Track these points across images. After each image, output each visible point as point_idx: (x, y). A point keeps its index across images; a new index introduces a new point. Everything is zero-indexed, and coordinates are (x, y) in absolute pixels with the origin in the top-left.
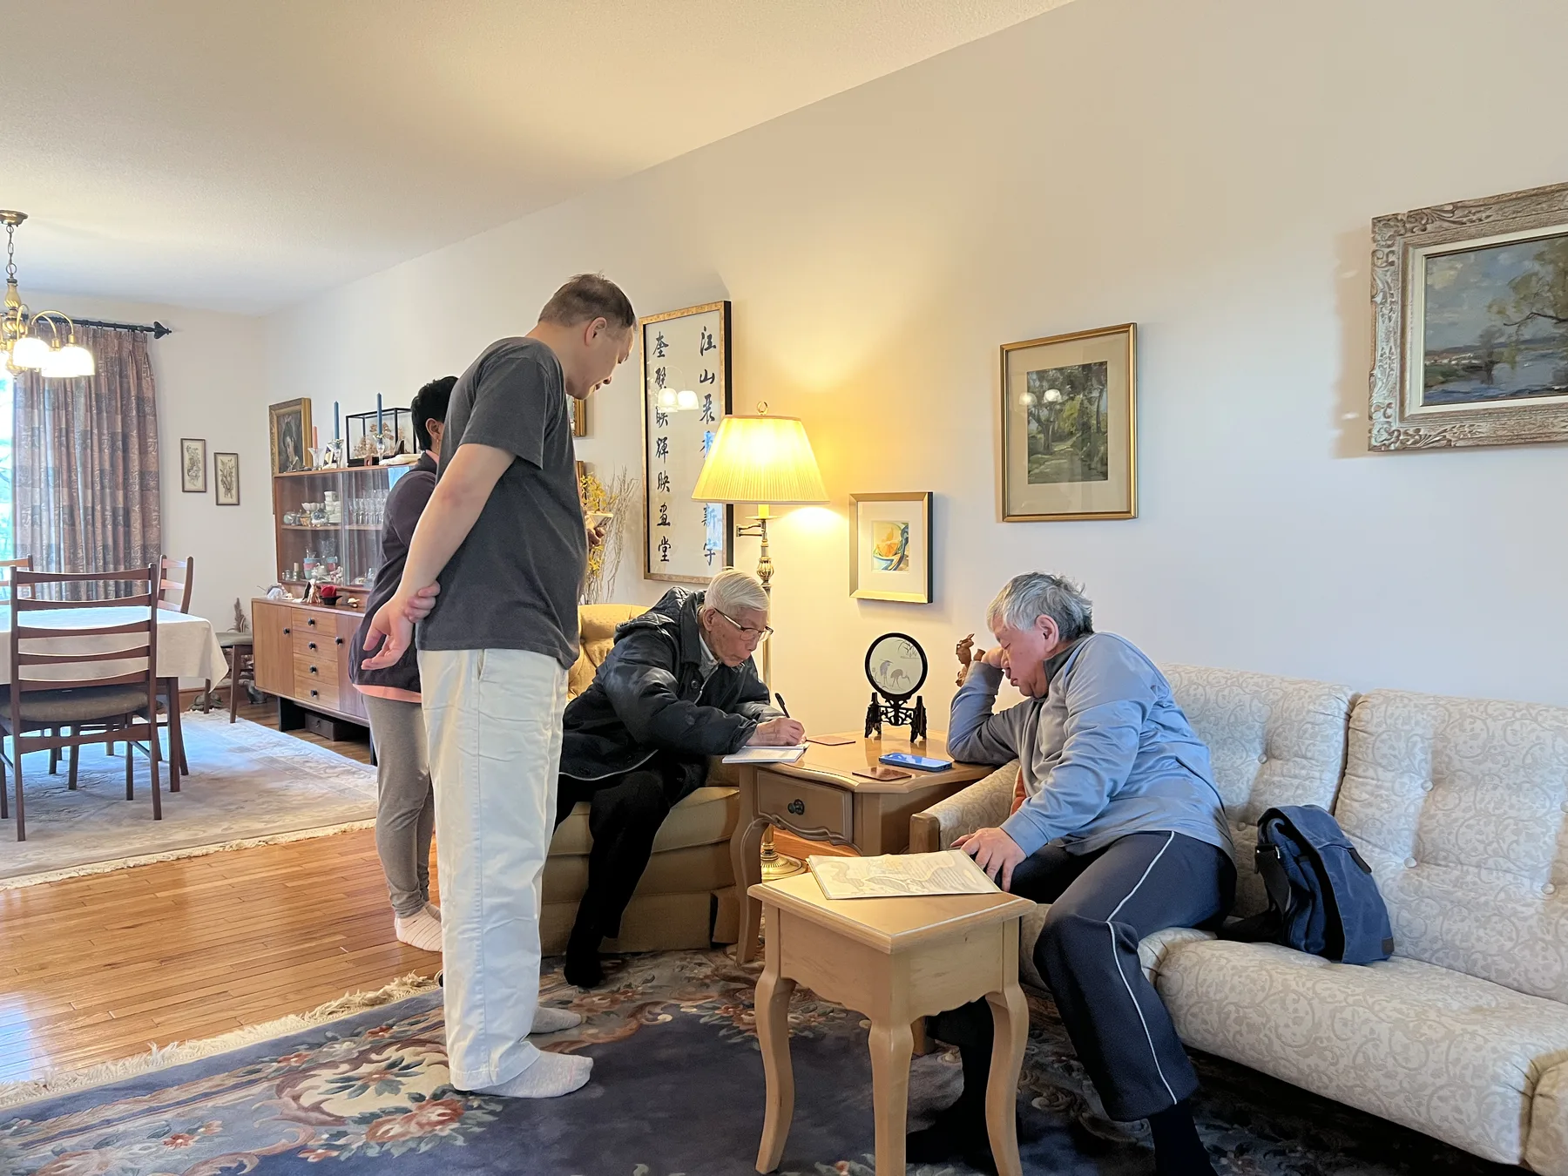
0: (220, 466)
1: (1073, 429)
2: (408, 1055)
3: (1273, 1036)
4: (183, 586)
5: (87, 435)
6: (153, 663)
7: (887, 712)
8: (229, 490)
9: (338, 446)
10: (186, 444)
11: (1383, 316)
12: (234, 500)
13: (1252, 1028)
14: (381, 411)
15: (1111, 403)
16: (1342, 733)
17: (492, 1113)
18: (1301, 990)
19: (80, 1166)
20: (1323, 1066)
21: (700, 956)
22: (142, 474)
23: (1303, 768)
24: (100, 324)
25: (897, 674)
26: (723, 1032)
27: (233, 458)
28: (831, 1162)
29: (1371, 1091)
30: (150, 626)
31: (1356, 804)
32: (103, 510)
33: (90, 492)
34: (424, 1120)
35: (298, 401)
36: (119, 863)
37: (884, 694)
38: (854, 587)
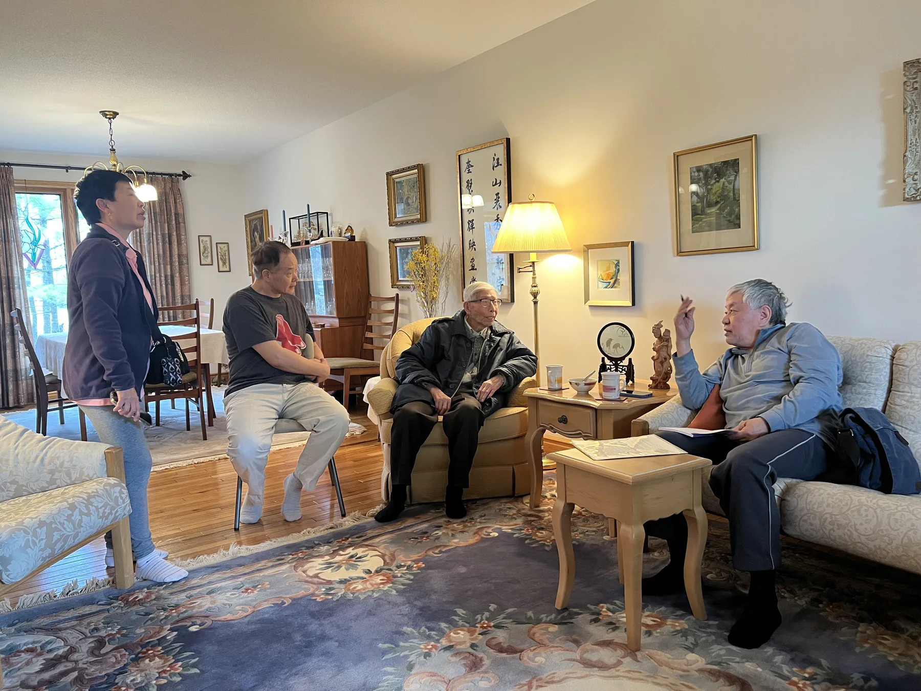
0: (219, 250)
1: (719, 200)
2: (360, 551)
3: (853, 531)
4: (209, 315)
5: (150, 235)
6: (199, 356)
7: (611, 368)
8: (224, 263)
9: (286, 235)
10: (201, 238)
11: (911, 120)
12: (228, 269)
13: (840, 526)
14: (309, 214)
15: (742, 181)
16: (889, 367)
17: (408, 579)
18: (870, 504)
19: (201, 602)
20: (883, 545)
21: (509, 504)
22: (179, 256)
23: (864, 388)
24: (154, 173)
25: (617, 346)
26: (527, 541)
27: (226, 245)
28: (597, 604)
29: (913, 558)
30: (197, 335)
31: (897, 407)
32: (160, 276)
33: (153, 266)
34: (374, 582)
35: (261, 212)
36: (190, 462)
37: (609, 358)
38: (587, 299)
